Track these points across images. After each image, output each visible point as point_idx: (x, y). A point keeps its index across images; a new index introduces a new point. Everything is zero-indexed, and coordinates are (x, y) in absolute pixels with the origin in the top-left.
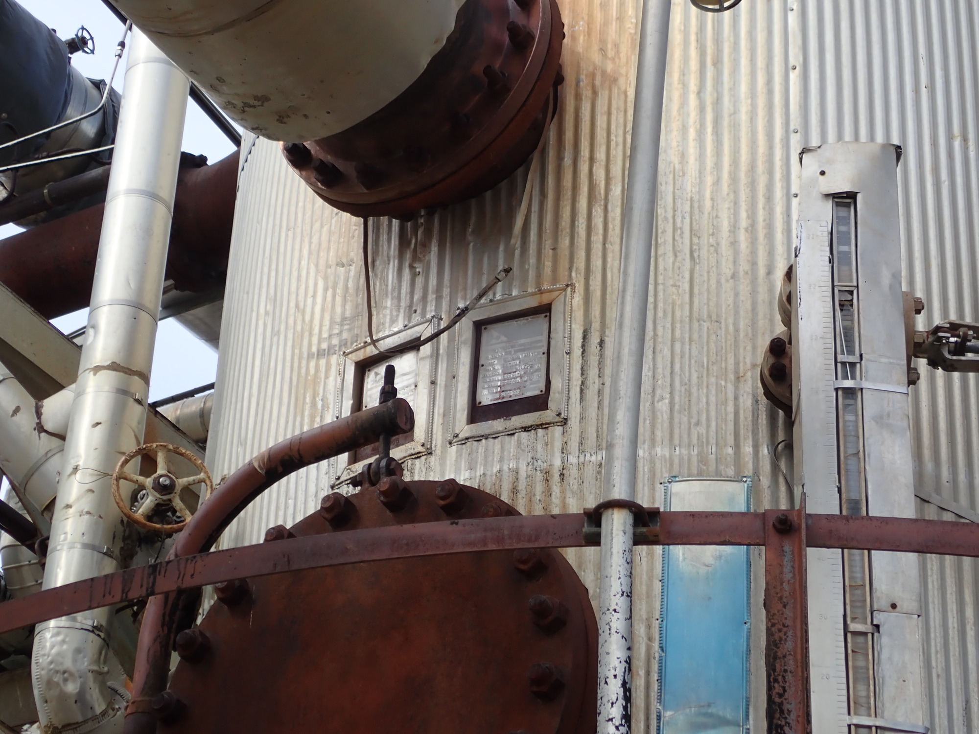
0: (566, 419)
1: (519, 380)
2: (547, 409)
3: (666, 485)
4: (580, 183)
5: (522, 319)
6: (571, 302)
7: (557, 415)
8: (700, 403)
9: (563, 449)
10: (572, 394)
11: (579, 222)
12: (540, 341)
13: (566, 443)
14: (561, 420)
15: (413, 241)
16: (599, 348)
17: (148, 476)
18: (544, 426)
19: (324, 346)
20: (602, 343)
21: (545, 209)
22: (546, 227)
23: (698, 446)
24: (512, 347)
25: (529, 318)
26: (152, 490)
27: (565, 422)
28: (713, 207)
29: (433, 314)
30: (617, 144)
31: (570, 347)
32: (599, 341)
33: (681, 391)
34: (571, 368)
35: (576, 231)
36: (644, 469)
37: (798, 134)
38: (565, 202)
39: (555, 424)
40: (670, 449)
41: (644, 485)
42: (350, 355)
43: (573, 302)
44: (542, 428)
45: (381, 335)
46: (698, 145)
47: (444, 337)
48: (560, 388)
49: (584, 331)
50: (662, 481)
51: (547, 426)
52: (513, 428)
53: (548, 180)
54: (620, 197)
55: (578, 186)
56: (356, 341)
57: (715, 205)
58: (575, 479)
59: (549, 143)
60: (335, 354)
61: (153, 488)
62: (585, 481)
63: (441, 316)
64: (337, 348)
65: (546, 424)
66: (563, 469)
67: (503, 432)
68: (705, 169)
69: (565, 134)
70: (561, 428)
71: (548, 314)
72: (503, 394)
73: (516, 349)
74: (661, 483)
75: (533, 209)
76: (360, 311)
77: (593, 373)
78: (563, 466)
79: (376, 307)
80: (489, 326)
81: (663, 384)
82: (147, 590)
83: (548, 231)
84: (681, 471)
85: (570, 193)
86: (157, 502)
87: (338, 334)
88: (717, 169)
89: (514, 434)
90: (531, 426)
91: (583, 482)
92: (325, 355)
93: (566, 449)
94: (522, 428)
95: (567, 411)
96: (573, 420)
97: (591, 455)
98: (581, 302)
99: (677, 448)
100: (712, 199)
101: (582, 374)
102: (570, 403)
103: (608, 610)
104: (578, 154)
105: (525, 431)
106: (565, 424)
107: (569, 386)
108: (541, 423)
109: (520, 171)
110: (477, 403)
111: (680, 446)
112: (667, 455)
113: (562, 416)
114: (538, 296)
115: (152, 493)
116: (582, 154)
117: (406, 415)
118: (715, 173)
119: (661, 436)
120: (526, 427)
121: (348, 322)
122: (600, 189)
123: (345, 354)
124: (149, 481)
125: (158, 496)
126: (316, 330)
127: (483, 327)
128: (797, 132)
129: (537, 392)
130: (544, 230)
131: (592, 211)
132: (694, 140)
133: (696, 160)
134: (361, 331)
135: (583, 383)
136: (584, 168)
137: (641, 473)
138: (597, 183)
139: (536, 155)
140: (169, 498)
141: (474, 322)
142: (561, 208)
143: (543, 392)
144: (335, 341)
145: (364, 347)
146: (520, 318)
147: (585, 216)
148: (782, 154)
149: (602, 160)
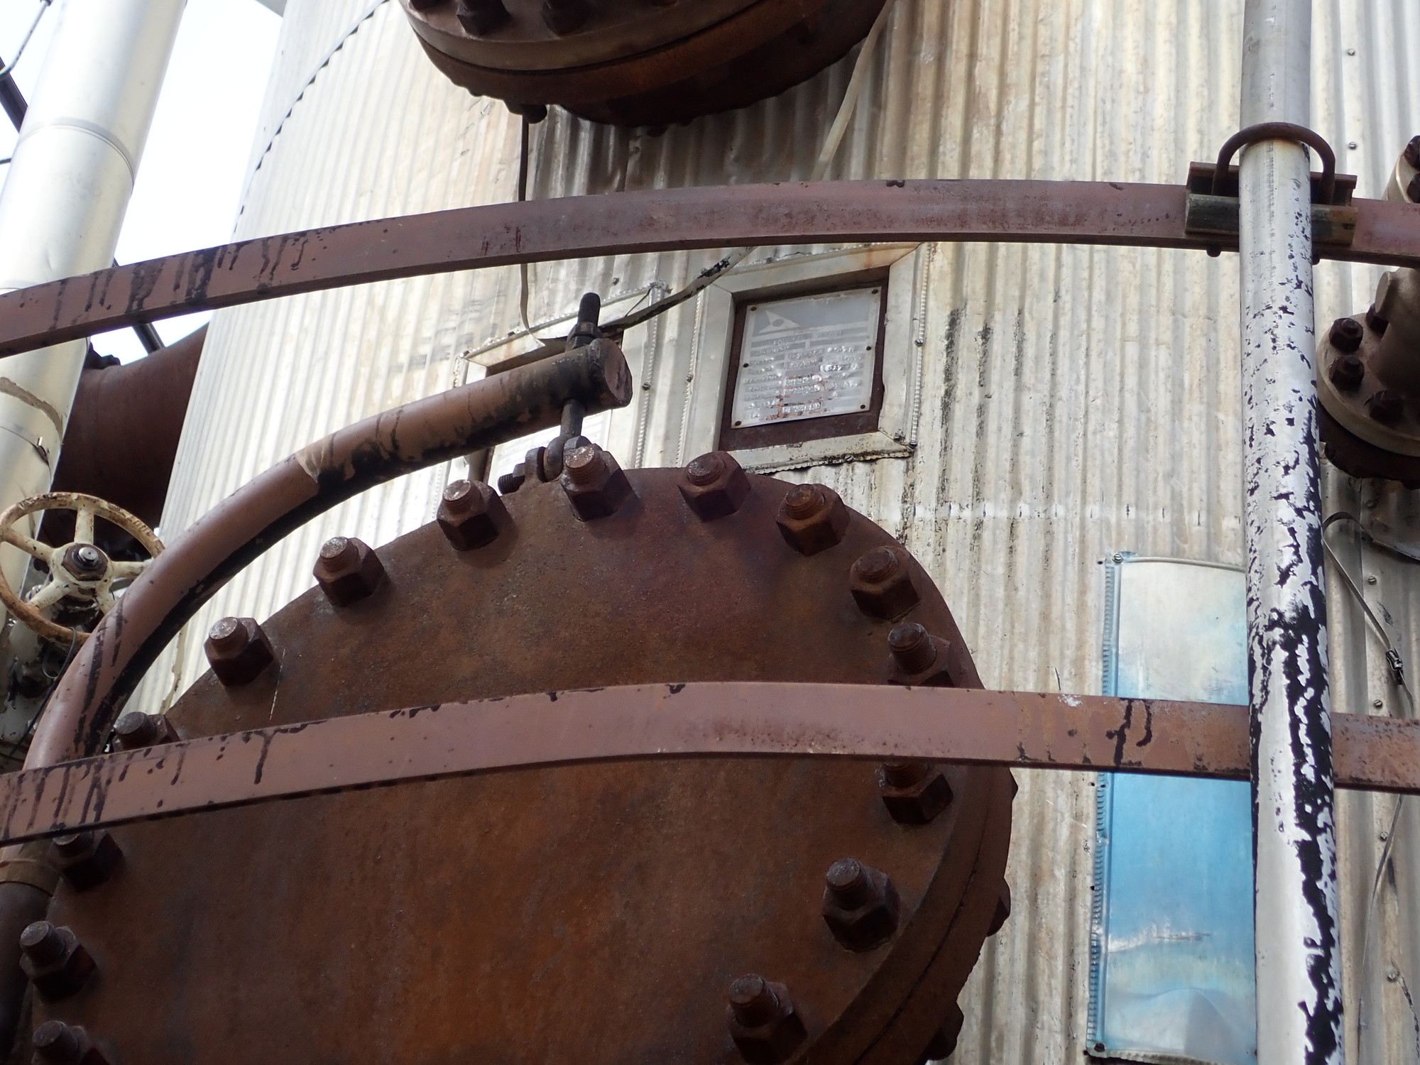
0: (914, 446)
1: (817, 387)
2: (876, 429)
3: (1108, 565)
4: (950, 89)
5: (828, 294)
6: (928, 266)
7: (896, 440)
8: (1176, 443)
9: (905, 496)
10: (926, 408)
11: (945, 147)
12: (864, 329)
13: (911, 485)
14: (904, 447)
15: (618, 178)
16: (980, 341)
17: (55, 544)
18: (869, 458)
19: (426, 349)
20: (986, 334)
21: (881, 125)
22: (881, 152)
23: (1173, 511)
24: (806, 337)
25: (842, 295)
26: (61, 568)
27: (910, 452)
28: (1201, 143)
29: (653, 281)
30: (1021, 37)
31: (923, 336)
32: (981, 329)
33: (1139, 420)
34: (925, 368)
35: (940, 161)
36: (1066, 538)
37: (1356, 58)
38: (920, 118)
39: (892, 455)
40: (1119, 509)
41: (1066, 564)
42: (478, 358)
43: (931, 267)
44: (865, 461)
45: (541, 321)
46: (1174, 51)
47: (673, 313)
48: (904, 398)
49: (952, 314)
50: (1103, 559)
51: (874, 457)
52: (806, 458)
53: (887, 81)
54: (1027, 114)
55: (945, 94)
56: (492, 335)
57: (1206, 140)
58: (928, 545)
59: (892, 30)
60: (448, 359)
61: (63, 564)
62: (947, 549)
63: (668, 286)
64: (451, 351)
65: (874, 453)
66: (904, 529)
67: (786, 465)
68: (1186, 87)
69: (923, 16)
70: (902, 463)
71: (879, 289)
72: (787, 410)
73: (814, 340)
74: (1100, 563)
75: (857, 126)
76: (502, 289)
77: (966, 379)
78: (906, 523)
79: (536, 281)
80: (761, 306)
81: (1104, 406)
82: (189, 293)
83: (885, 159)
84: (1140, 546)
85: (928, 105)
86: (67, 590)
87: (455, 328)
88: (1209, 89)
89: (808, 468)
90: (844, 456)
91: (944, 550)
92: (425, 363)
93: (912, 496)
94: (825, 458)
95: (916, 434)
96: (927, 449)
97: (961, 508)
98: (947, 269)
99: (1132, 510)
100: (1200, 132)
101: (948, 379)
102: (921, 421)
103: (1269, 308)
104: (946, 47)
105: (831, 464)
106: (912, 454)
107: (920, 395)
108: (863, 451)
109: (833, 71)
110: (733, 423)
111: (1137, 507)
112: (1113, 520)
113: (907, 441)
114: (864, 255)
115: (59, 572)
116: (954, 47)
117: (619, 374)
118: (1206, 93)
119: (1101, 488)
120: (834, 458)
121: (478, 308)
122: (988, 102)
123: (468, 356)
124: (56, 555)
125: (73, 579)
126: (409, 329)
127: (749, 307)
128: (1353, 54)
129: (855, 408)
130: (878, 155)
131: (972, 131)
132: (1165, 42)
133: (1171, 70)
134: (502, 320)
135: (948, 393)
136: (956, 68)
137: (1061, 543)
138: (983, 90)
139: (868, 45)
140: (93, 586)
141: (733, 295)
142: (911, 126)
143: (867, 408)
144: (449, 339)
145: (509, 341)
146: (822, 293)
147: (958, 140)
148: (1328, 83)
149: (993, 59)
